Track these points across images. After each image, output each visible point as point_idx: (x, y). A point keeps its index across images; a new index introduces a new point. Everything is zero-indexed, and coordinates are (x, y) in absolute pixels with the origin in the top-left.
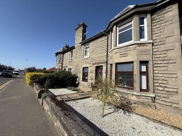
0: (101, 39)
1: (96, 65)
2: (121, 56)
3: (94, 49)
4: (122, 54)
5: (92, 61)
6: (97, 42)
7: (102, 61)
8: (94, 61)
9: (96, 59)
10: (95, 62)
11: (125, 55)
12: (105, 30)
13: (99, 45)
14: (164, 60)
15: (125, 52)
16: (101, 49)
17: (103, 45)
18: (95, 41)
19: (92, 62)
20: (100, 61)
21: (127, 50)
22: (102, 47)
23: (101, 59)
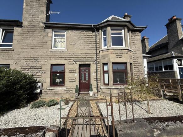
0: (87, 33)
1: (81, 63)
2: (117, 57)
3: (76, 42)
4: (118, 55)
5: (72, 56)
6: (80, 34)
7: (89, 59)
8: (76, 56)
9: (80, 54)
10: (77, 59)
11: (121, 57)
12: (96, 25)
13: (83, 38)
14: (137, 63)
15: (120, 54)
16: (87, 44)
17: (90, 40)
18: (77, 32)
19: (73, 59)
20: (87, 59)
21: (121, 52)
22: (89, 42)
23: (88, 56)
